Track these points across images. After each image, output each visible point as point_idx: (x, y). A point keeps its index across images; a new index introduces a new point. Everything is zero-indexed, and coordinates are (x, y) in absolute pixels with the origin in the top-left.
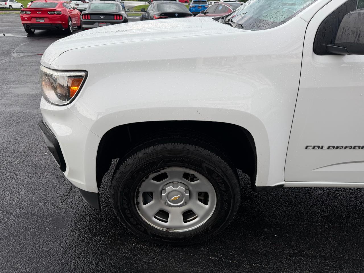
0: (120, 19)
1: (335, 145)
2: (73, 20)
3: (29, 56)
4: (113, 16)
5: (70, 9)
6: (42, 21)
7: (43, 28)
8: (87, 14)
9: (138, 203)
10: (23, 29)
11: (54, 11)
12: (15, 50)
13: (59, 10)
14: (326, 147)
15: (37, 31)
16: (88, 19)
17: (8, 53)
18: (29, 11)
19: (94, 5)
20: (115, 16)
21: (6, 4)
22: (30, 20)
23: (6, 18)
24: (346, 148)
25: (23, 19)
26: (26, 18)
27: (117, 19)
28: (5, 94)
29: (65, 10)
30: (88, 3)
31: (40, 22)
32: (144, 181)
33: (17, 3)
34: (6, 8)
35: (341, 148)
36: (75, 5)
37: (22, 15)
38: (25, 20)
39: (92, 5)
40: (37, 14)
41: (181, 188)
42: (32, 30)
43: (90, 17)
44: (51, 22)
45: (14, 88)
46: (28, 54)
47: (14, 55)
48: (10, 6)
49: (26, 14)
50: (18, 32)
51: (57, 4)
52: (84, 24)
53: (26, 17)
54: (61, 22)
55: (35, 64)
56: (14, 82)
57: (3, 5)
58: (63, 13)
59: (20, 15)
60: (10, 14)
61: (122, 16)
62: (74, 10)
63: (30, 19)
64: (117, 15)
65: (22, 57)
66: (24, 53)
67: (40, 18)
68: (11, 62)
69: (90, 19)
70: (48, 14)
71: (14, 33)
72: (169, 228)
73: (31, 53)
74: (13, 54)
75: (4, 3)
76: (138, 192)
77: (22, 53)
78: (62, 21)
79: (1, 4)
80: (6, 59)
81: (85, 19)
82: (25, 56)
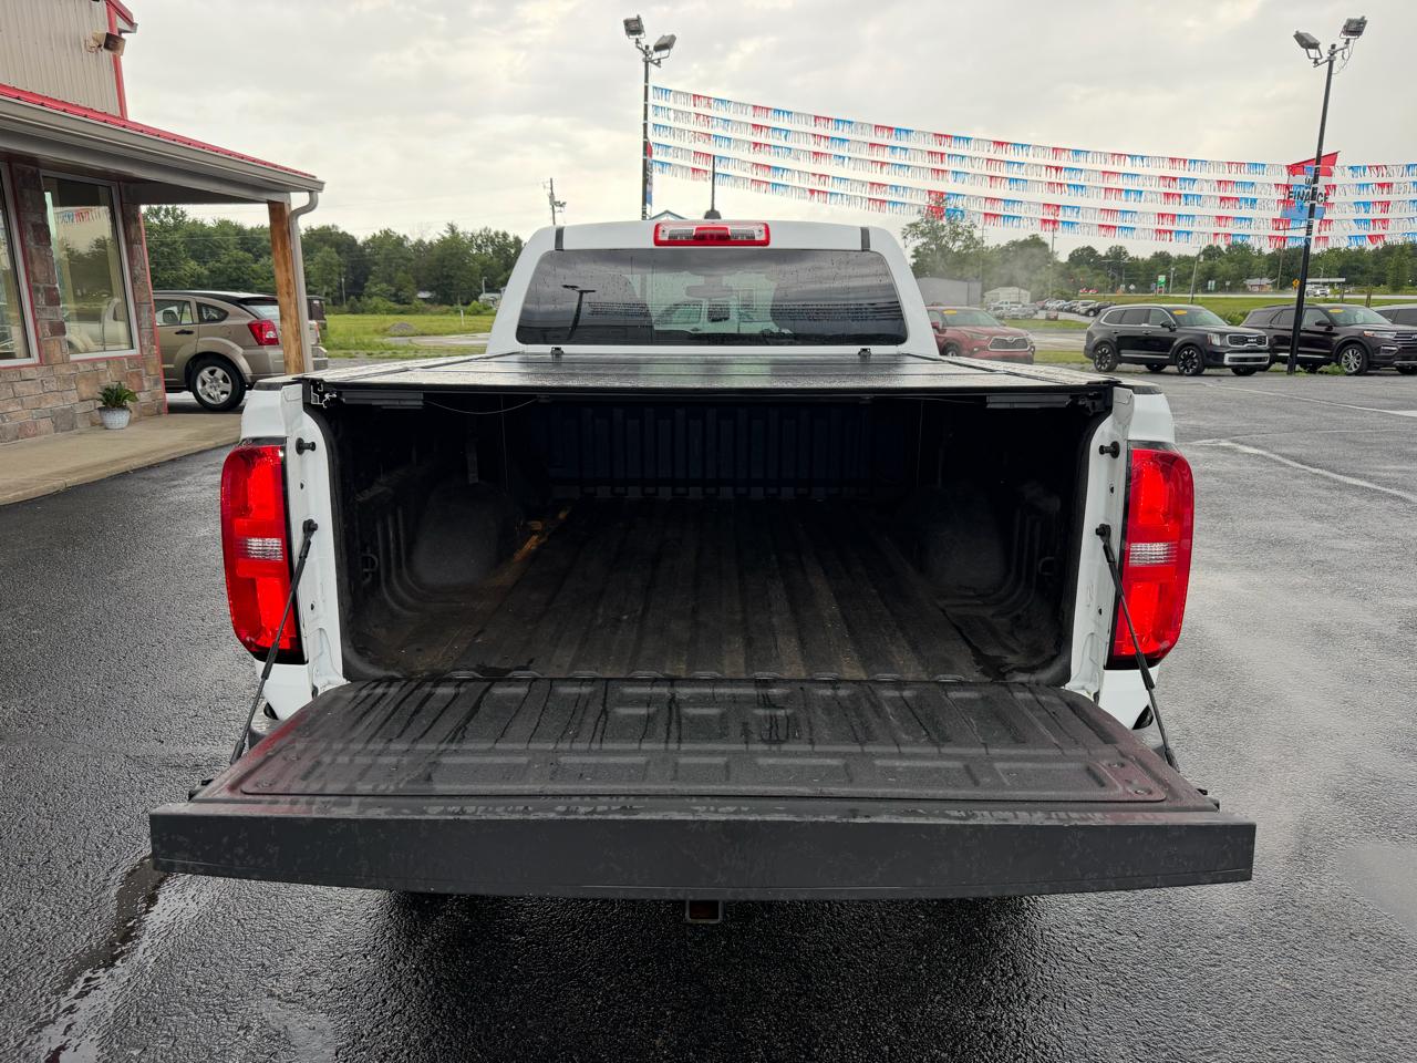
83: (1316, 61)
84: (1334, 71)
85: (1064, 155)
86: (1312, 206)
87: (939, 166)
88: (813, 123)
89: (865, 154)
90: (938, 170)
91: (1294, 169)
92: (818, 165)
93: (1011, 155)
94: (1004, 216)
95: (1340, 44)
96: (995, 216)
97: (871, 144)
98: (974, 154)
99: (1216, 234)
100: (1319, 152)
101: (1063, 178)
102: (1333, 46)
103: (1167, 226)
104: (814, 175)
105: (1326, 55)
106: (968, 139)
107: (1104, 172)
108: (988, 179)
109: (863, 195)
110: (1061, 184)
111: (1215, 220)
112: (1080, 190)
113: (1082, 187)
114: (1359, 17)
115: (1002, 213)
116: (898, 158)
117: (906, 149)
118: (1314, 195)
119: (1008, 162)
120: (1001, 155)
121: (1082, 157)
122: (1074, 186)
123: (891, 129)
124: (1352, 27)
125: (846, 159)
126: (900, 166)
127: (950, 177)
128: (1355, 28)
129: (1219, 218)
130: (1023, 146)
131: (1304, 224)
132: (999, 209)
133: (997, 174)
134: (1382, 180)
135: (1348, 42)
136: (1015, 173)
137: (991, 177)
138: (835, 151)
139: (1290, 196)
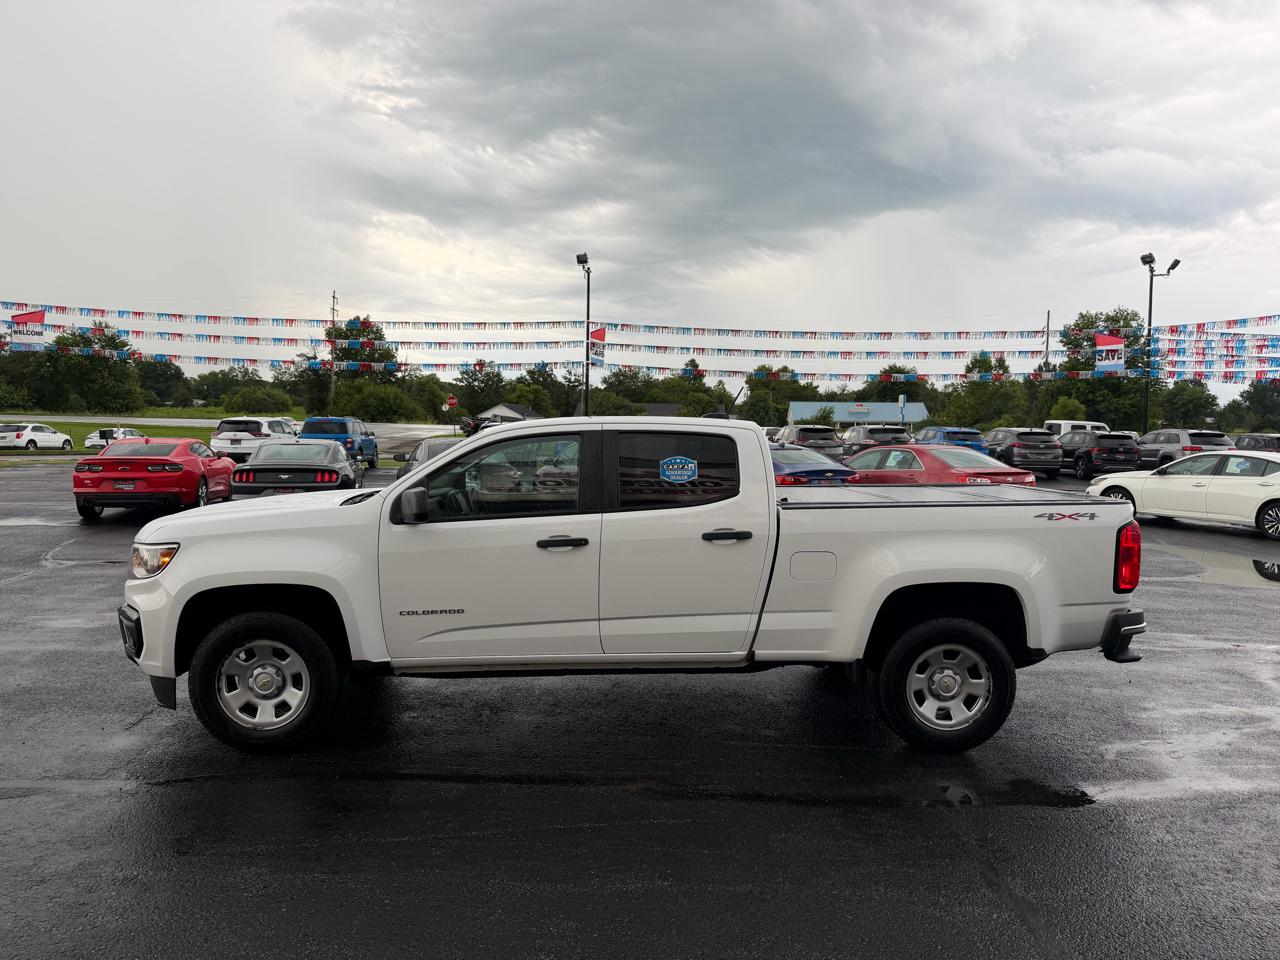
0: (330, 481)
1: (430, 610)
2: (211, 483)
3: (84, 566)
4: (313, 475)
5: (208, 456)
6: (129, 487)
7: (127, 504)
8: (248, 471)
9: (220, 689)
10: (73, 507)
11: (164, 463)
12: (50, 554)
13: (177, 460)
14: (420, 612)
15: (108, 512)
16: (248, 481)
17: (34, 560)
18: (98, 464)
19: (272, 449)
20: (319, 475)
21: (18, 437)
22: (97, 486)
23: (19, 478)
24: (441, 612)
25: (78, 482)
26: (86, 482)
27: (323, 481)
28: (33, 628)
29: (195, 462)
30: (268, 435)
31: (122, 489)
32: (227, 658)
33: (55, 433)
34: (15, 448)
35: (436, 612)
36: (229, 442)
37: (79, 474)
38: (85, 486)
39: (264, 448)
40: (121, 471)
41: (270, 670)
42: (97, 509)
43: (254, 476)
44: (149, 490)
45: (52, 619)
46: (82, 562)
47: (49, 564)
48: (32, 442)
49: (89, 470)
50: (55, 515)
51: (175, 446)
52: (236, 493)
53: (88, 479)
54: (177, 489)
55: (98, 580)
56: (49, 610)
57: (10, 439)
58: (185, 468)
59: (75, 473)
60: (29, 465)
61: (337, 473)
62: (219, 458)
63: (96, 482)
64: (323, 471)
65: (68, 568)
66: (72, 560)
67: (125, 480)
68: (41, 578)
69: (254, 482)
70: (149, 471)
71: (44, 516)
72: (255, 725)
73: (91, 559)
74: (44, 563)
75: (15, 433)
76: (220, 674)
77: (68, 560)
78: (180, 487)
79: (4, 438)
80: (30, 573)
81: (241, 480)
82: (73, 566)
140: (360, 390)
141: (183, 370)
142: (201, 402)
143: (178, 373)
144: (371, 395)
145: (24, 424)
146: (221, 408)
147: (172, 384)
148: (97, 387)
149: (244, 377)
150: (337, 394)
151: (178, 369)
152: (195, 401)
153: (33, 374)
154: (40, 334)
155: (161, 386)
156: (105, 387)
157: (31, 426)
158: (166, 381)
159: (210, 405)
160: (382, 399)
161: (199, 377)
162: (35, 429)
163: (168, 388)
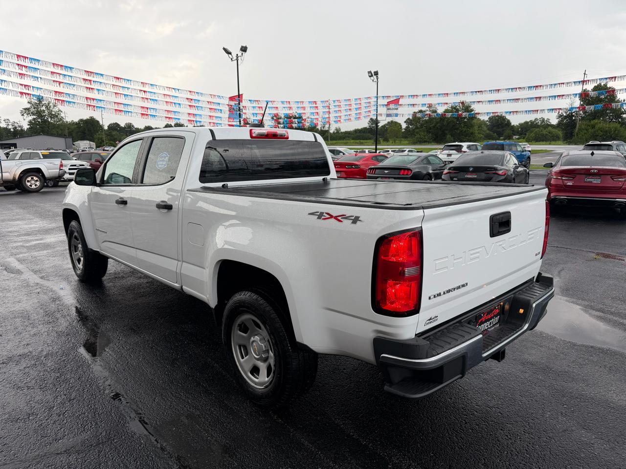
0: (407, 174)
4: (399, 171)
20: (402, 171)
27: (403, 174)
36: (446, 156)
43: (375, 171)
61: (411, 171)
64: (404, 169)
69: (374, 174)
83: (232, 59)
84: (239, 64)
85: (147, 86)
86: (240, 114)
87: (89, 86)
88: (16, 59)
89: (49, 77)
90: (89, 88)
91: (231, 99)
92: (23, 80)
93: (123, 84)
94: (124, 111)
95: (240, 54)
96: (120, 111)
97: (52, 72)
98: (106, 82)
99: (210, 123)
100: (239, 93)
101: (148, 96)
102: (237, 55)
103: (192, 118)
104: (22, 85)
105: (235, 58)
106: (102, 75)
107: (164, 95)
108: (114, 94)
109: (51, 97)
110: (147, 99)
111: (209, 117)
112: (155, 102)
113: (156, 100)
114: (245, 46)
115: (123, 110)
116: (67, 80)
117: (71, 77)
118: (239, 110)
119: (122, 87)
120: (117, 83)
121: (154, 87)
122: (153, 100)
123: (62, 66)
124: (243, 49)
125: (39, 78)
126: (70, 84)
127: (96, 92)
128: (244, 49)
129: (210, 116)
130: (128, 80)
131: (238, 120)
132: (121, 108)
133: (118, 92)
134: (259, 106)
135: (242, 54)
136: (126, 92)
137: (116, 93)
138: (32, 74)
139: (231, 109)
140: (593, 127)
141: (511, 121)
142: (517, 137)
143: (509, 122)
144: (600, 129)
145: (405, 149)
146: (524, 140)
147: (505, 128)
148: (458, 132)
149: (542, 123)
150: (580, 130)
151: (509, 121)
152: (514, 137)
153: (434, 127)
154: (397, 109)
155: (500, 130)
156: (462, 131)
157: (408, 150)
158: (503, 127)
159: (521, 138)
160: (606, 131)
161: (519, 124)
162: (409, 151)
163: (503, 130)
